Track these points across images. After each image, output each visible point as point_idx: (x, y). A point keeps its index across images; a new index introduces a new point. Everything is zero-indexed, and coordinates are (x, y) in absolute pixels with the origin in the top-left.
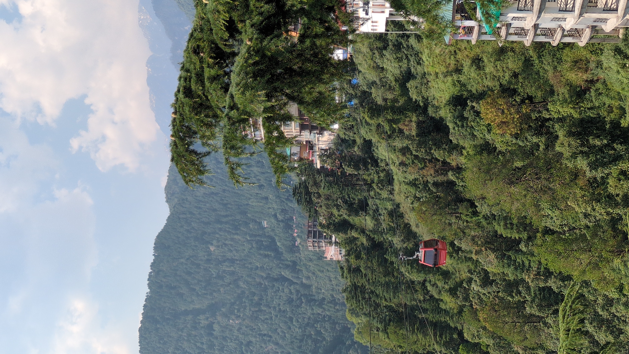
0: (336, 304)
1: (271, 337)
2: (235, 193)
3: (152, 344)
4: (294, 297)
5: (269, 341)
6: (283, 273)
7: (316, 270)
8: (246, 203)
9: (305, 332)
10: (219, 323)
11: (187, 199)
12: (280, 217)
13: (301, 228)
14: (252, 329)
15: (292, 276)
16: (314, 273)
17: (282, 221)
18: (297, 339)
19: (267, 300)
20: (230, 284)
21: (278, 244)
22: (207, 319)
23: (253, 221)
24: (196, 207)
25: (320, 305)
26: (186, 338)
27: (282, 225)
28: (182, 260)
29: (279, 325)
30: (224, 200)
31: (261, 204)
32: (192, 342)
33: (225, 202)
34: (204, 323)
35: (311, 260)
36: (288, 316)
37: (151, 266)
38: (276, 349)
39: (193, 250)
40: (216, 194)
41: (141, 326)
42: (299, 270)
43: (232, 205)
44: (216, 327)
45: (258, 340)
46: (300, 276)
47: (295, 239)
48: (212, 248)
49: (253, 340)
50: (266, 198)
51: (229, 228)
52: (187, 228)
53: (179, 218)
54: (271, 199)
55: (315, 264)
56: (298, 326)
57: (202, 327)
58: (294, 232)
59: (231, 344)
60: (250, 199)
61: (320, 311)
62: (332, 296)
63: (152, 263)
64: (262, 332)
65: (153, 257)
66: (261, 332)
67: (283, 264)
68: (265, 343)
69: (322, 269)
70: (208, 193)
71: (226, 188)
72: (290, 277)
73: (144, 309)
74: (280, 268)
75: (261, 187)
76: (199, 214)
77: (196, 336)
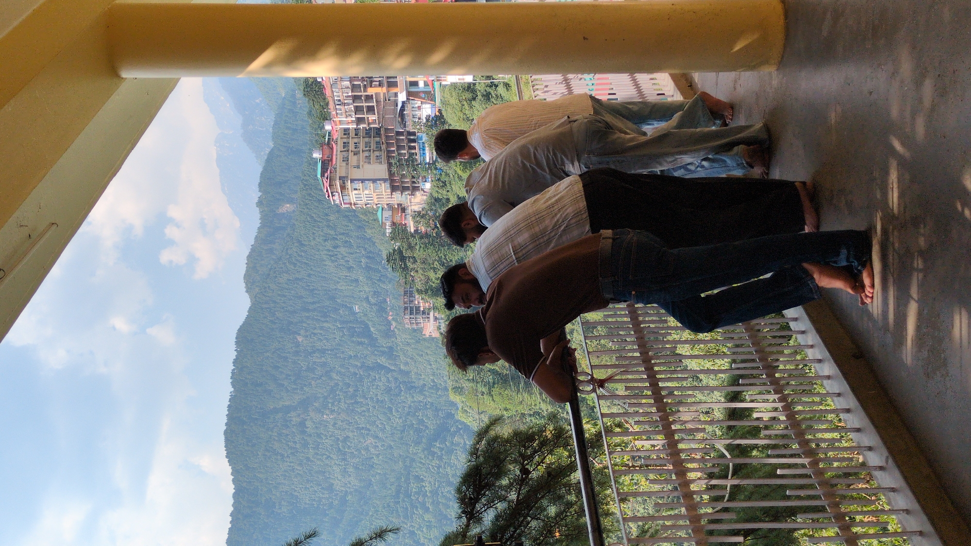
0: (438, 389)
1: (369, 430)
2: (322, 277)
3: (239, 448)
4: (393, 385)
5: (368, 434)
6: (379, 361)
7: (414, 354)
8: (335, 287)
9: (406, 421)
10: (311, 419)
11: (269, 287)
12: (372, 300)
13: (396, 310)
14: (349, 423)
15: (389, 364)
16: (412, 358)
17: (375, 304)
18: (398, 430)
19: (363, 391)
20: (321, 376)
21: (372, 329)
22: (299, 415)
23: (343, 307)
24: (279, 295)
25: (421, 391)
26: (276, 438)
27: (375, 308)
28: (268, 354)
29: (377, 417)
30: (310, 286)
31: (352, 287)
32: (284, 442)
33: (311, 288)
34: (296, 420)
35: (408, 344)
36: (387, 406)
37: (233, 363)
38: (376, 443)
39: (279, 342)
40: (301, 280)
41: (227, 428)
42: (396, 356)
43: (319, 290)
44: (309, 424)
45: (356, 434)
46: (397, 363)
47: (390, 322)
48: (300, 339)
49: (351, 434)
50: (357, 281)
51: (317, 316)
52: (271, 319)
53: (262, 309)
54: (361, 281)
55: (413, 348)
56: (398, 416)
57: (294, 425)
58: (388, 315)
59: (327, 441)
60: (338, 282)
61: (421, 398)
62: (433, 381)
63: (234, 359)
64: (360, 426)
65: (236, 353)
66: (358, 426)
67: (378, 351)
68: (364, 438)
69: (421, 353)
70: (291, 279)
71: (311, 272)
72: (387, 365)
73: (228, 410)
74: (376, 355)
75: (350, 269)
76: (284, 302)
77: (288, 435)
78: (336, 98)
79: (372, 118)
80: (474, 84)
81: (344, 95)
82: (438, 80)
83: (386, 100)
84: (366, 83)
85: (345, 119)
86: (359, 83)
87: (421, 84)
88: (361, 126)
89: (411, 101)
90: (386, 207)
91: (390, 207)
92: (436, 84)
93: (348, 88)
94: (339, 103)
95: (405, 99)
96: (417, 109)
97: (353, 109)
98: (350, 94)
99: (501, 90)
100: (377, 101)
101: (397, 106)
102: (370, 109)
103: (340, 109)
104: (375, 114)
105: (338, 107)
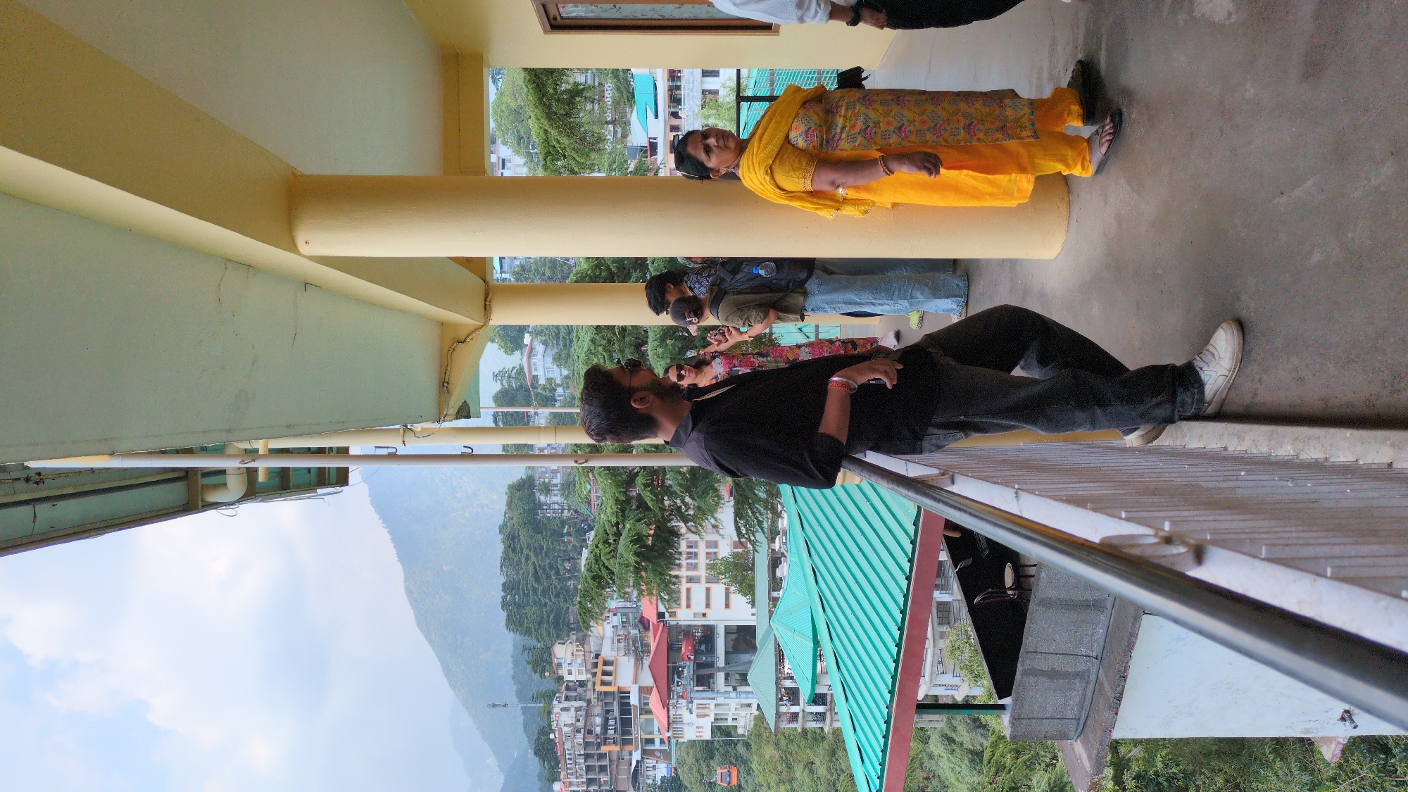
78: (567, 757)
79: (604, 778)
80: (712, 742)
81: (577, 753)
82: (674, 737)
83: (619, 759)
84: (599, 741)
85: (575, 780)
86: (593, 740)
87: (657, 741)
88: (591, 789)
89: (646, 761)
92: (673, 741)
93: (579, 745)
94: (571, 762)
95: (639, 759)
96: (652, 769)
97: (584, 768)
98: (582, 753)
99: (741, 749)
100: (610, 761)
101: (631, 765)
102: (603, 769)
103: (571, 769)
104: (607, 775)
105: (569, 766)
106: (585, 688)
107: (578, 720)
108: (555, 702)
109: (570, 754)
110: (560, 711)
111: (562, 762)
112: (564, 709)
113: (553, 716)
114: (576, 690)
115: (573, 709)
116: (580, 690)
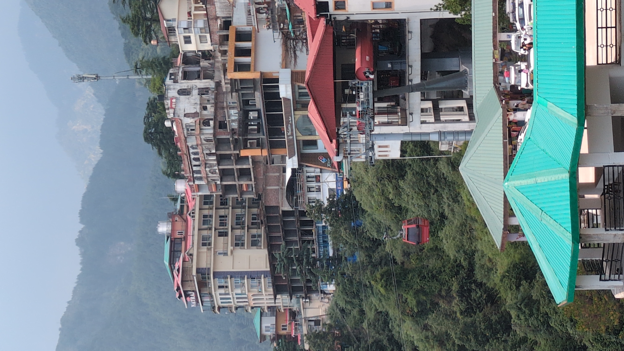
78: (193, 156)
79: (246, 184)
81: (205, 152)
86: (228, 137)
88: (231, 196)
89: (306, 168)
90: (266, 310)
91: (273, 310)
94: (197, 163)
95: (296, 166)
96: (315, 180)
97: (217, 171)
98: (214, 151)
100: (254, 164)
101: (284, 175)
102: (244, 173)
103: (199, 172)
104: (251, 180)
105: (195, 168)
106: (211, 61)
107: (205, 108)
108: (168, 81)
109: (195, 154)
110: (176, 95)
111: (186, 162)
112: (184, 92)
113: (167, 103)
114: (198, 63)
115: (195, 92)
116: (204, 63)
